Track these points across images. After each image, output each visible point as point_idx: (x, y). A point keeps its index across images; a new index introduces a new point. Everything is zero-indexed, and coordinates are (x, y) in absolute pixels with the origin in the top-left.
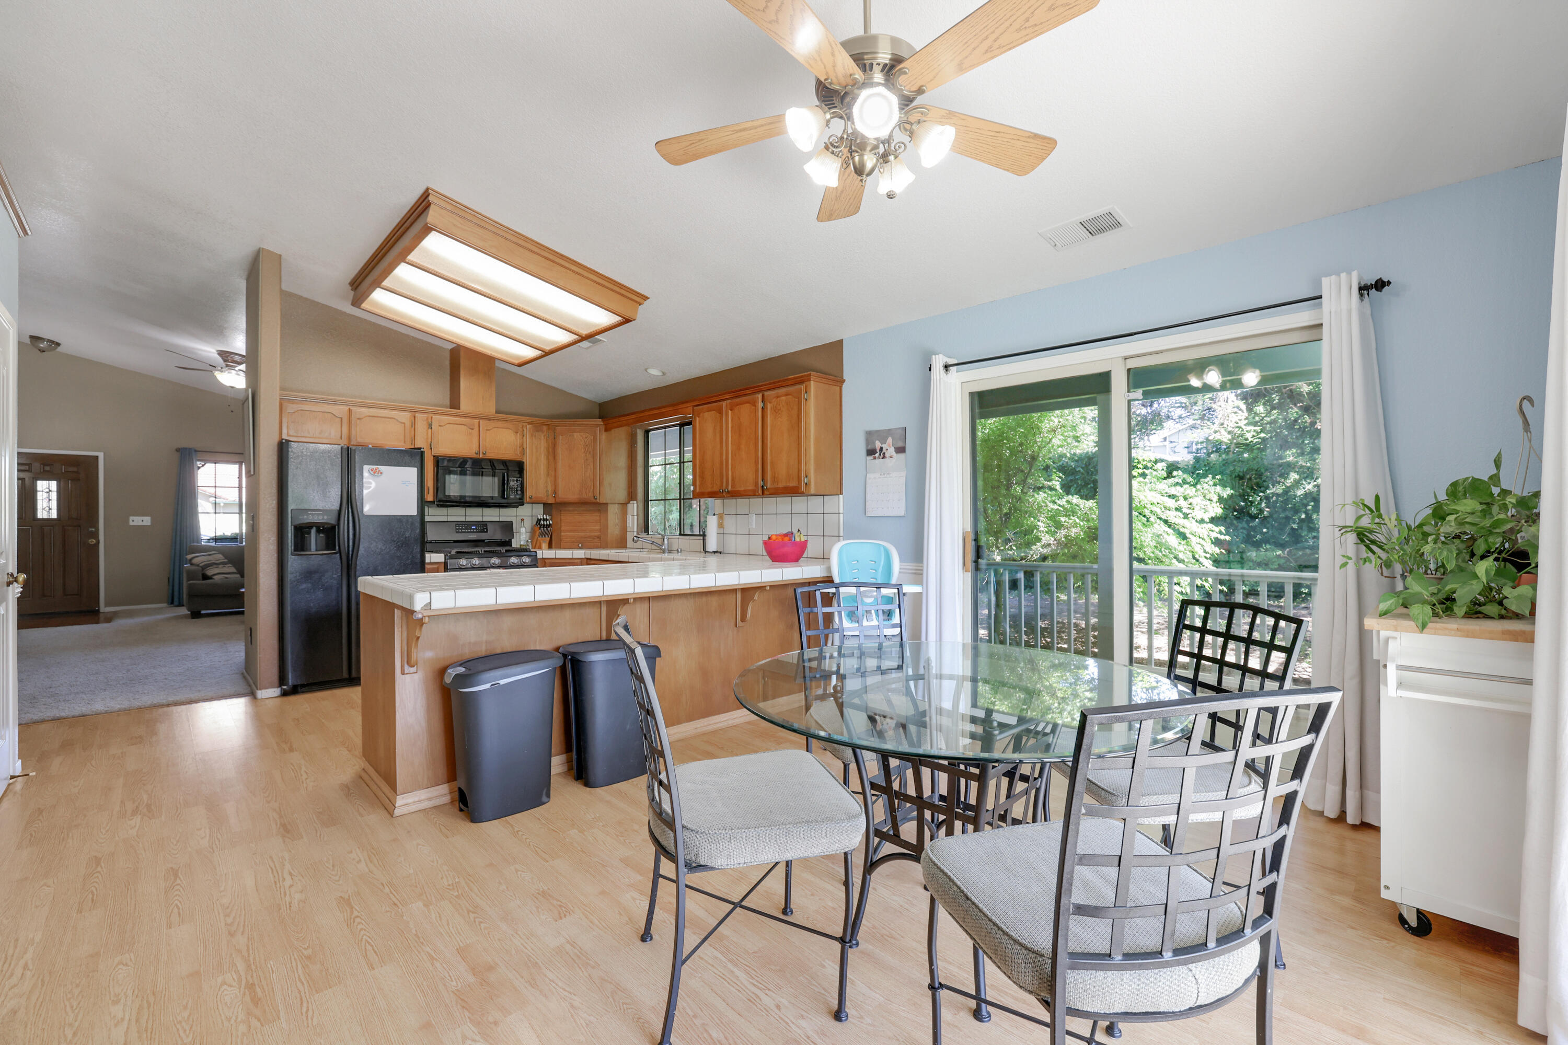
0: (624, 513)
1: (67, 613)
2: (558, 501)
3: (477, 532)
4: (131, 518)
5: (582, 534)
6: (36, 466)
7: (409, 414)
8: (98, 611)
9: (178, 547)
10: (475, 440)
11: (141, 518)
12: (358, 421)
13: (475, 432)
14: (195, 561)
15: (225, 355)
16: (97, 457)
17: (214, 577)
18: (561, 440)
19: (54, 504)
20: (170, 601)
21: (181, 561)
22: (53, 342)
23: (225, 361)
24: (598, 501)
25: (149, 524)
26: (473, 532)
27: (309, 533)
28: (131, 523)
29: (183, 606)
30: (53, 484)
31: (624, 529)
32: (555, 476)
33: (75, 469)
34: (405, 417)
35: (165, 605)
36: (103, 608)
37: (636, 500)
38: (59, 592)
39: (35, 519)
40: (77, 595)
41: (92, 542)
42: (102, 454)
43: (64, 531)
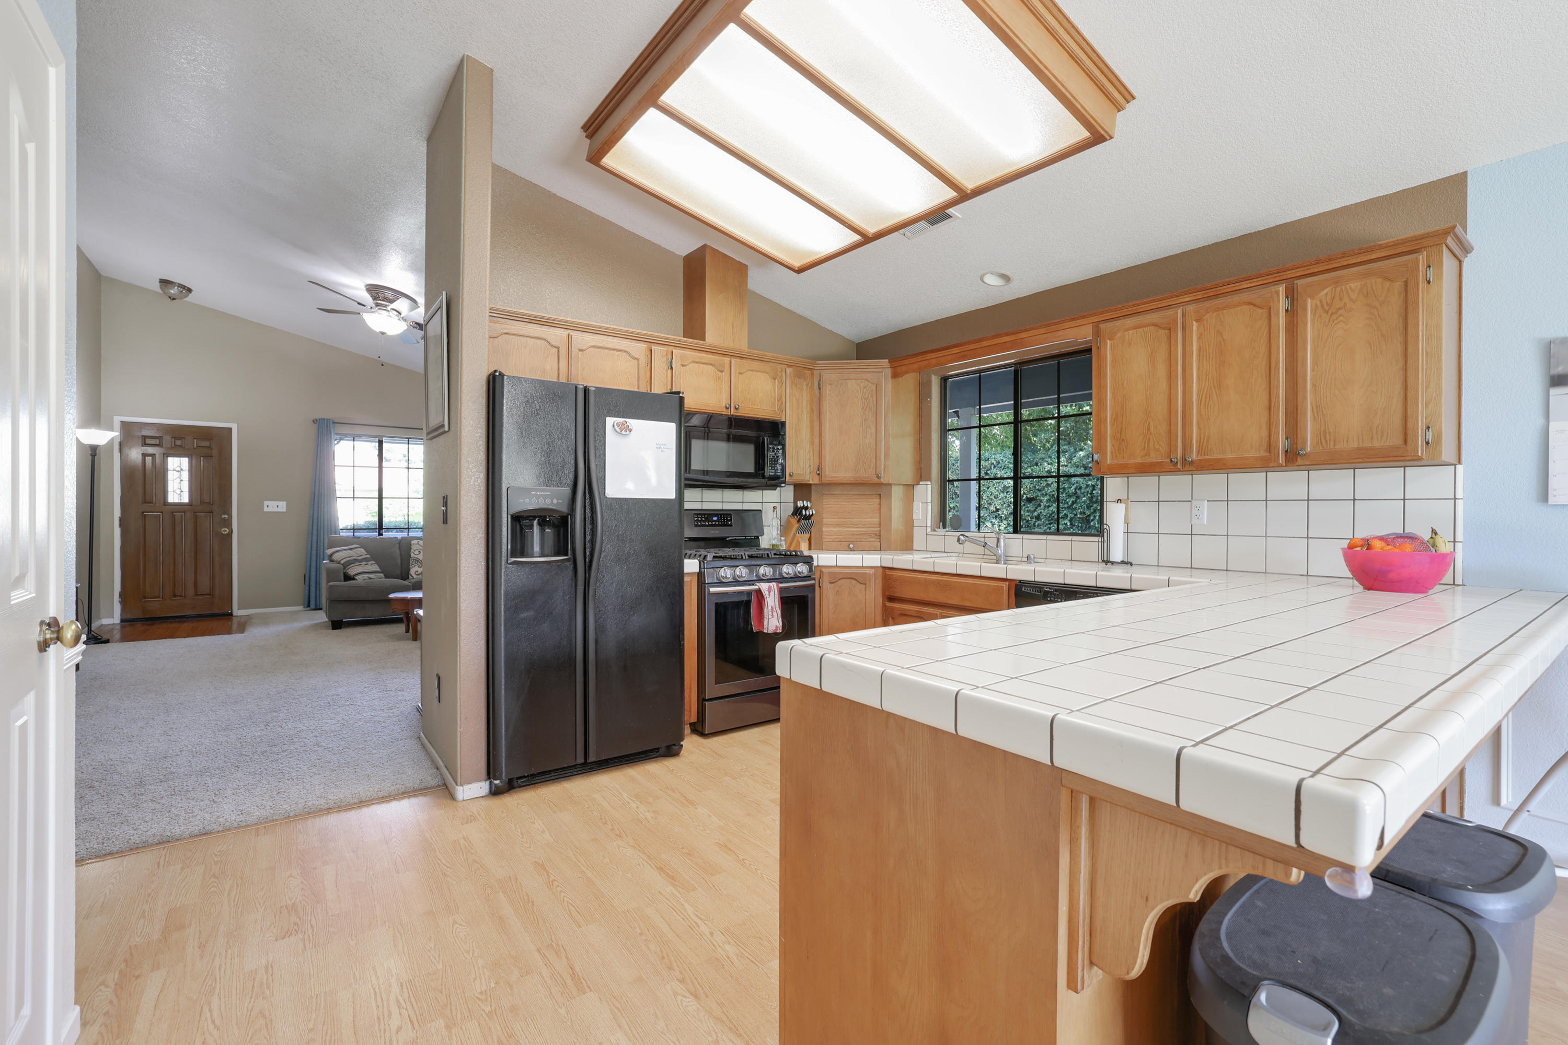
0: (909, 500)
1: (200, 616)
2: (824, 480)
3: (719, 525)
4: (266, 503)
5: (854, 529)
6: (167, 439)
7: (643, 346)
8: (231, 614)
9: (315, 538)
10: (725, 387)
11: (276, 503)
12: (580, 353)
13: (725, 376)
14: (335, 557)
15: (376, 292)
16: (230, 429)
17: (356, 577)
18: (827, 390)
19: (185, 486)
20: (306, 604)
21: (319, 559)
22: (184, 287)
23: (375, 298)
24: (882, 480)
25: (284, 510)
26: (715, 525)
27: (531, 527)
28: (266, 509)
29: (321, 609)
30: (185, 461)
31: (909, 523)
32: (820, 444)
33: (207, 444)
34: (639, 349)
35: (301, 608)
36: (236, 612)
37: (929, 479)
38: (191, 591)
39: (166, 503)
40: (209, 594)
41: (225, 531)
42: (236, 425)
43: (196, 518)
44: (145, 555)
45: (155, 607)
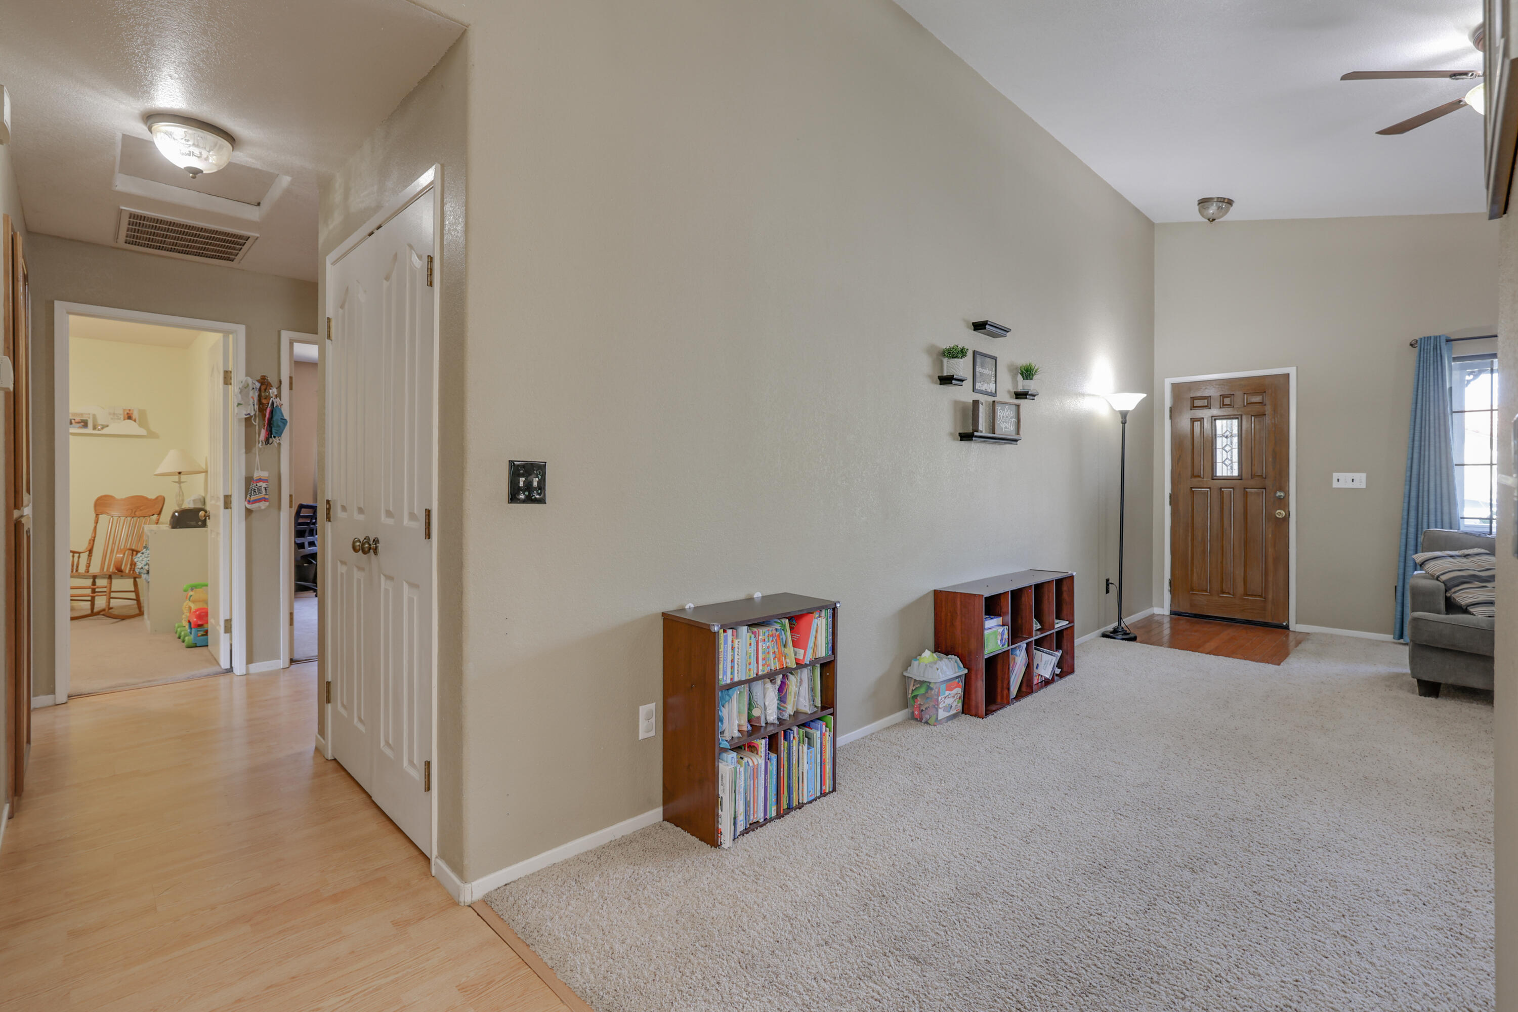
1: (1249, 623)
4: (1336, 475)
6: (1215, 399)
8: (1287, 628)
9: (1412, 531)
11: (1350, 475)
14: (1431, 568)
16: (1287, 376)
19: (1235, 455)
20: (1398, 632)
22: (1222, 200)
25: (1364, 486)
28: (1335, 485)
30: (1234, 424)
33: (1260, 398)
35: (1389, 637)
36: (1294, 626)
38: (1240, 590)
39: (1214, 477)
40: (1261, 596)
41: (1281, 513)
42: (1295, 368)
43: (1246, 494)
44: (1193, 540)
45: (1205, 603)
